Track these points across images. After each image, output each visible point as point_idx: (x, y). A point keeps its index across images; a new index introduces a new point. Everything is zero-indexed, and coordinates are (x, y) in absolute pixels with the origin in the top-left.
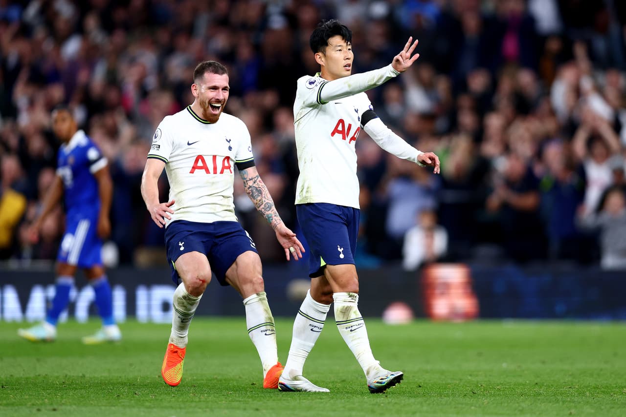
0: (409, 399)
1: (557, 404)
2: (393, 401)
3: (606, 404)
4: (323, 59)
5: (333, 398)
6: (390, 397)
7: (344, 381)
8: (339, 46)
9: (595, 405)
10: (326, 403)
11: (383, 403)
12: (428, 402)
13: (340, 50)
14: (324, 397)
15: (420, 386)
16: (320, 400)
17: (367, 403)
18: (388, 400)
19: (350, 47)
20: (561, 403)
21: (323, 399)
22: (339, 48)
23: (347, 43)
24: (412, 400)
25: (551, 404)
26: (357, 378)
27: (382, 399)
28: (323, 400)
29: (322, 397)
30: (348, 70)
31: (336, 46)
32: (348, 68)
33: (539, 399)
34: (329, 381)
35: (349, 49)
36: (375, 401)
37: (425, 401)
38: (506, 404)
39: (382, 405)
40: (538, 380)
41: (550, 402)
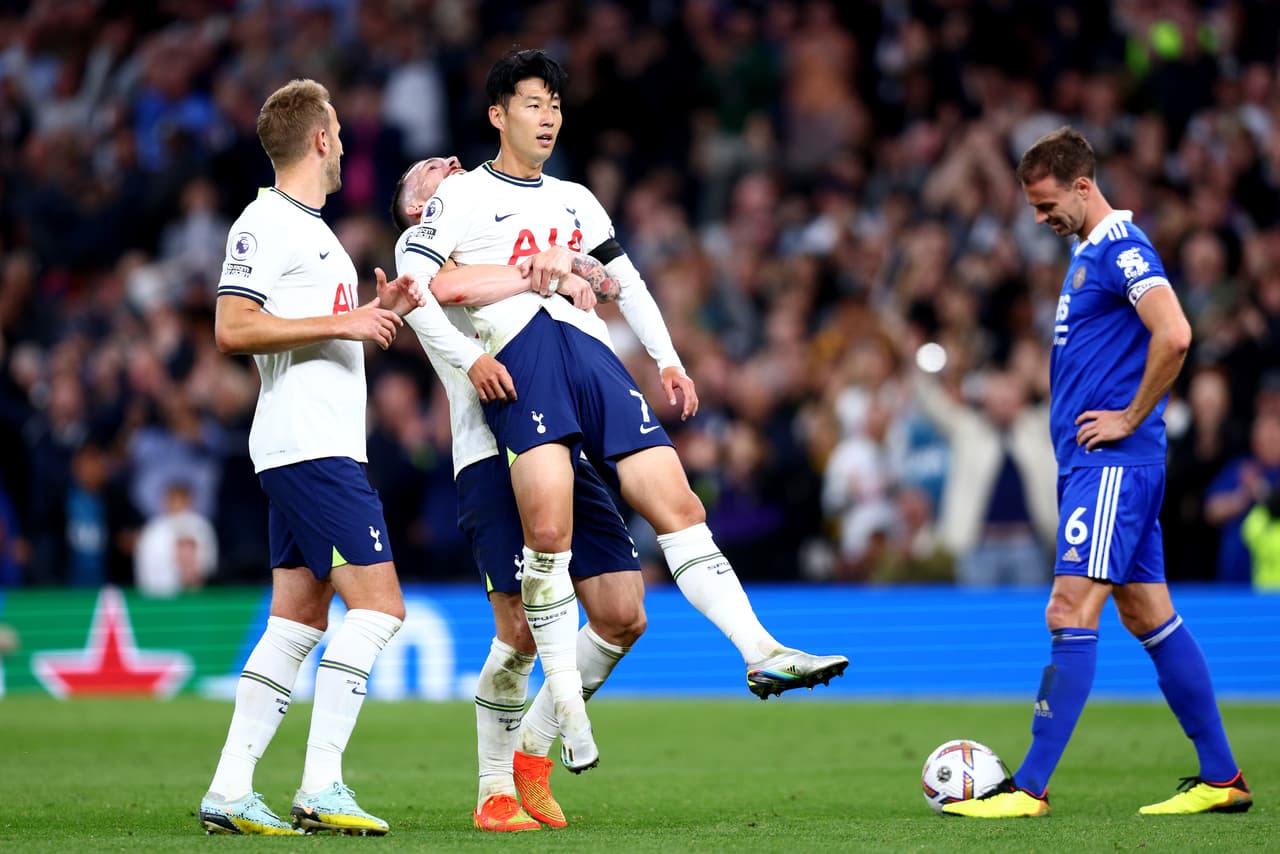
0: (172, 838)
1: (450, 846)
2: (143, 842)
3: (540, 844)
4: (503, 119)
5: (29, 838)
6: (137, 835)
7: (50, 805)
8: (535, 98)
9: (520, 846)
10: (18, 846)
11: (123, 847)
12: (208, 844)
13: (536, 106)
14: (13, 836)
15: (193, 815)
16: (5, 842)
17: (94, 846)
18: (134, 841)
19: (556, 103)
20: (456, 843)
21: (12, 839)
22: (535, 102)
23: (552, 95)
24: (179, 841)
25: (437, 846)
26: (75, 800)
27: (123, 838)
28: (11, 842)
29: (10, 836)
30: (545, 147)
31: (530, 97)
32: (545, 142)
33: (415, 837)
34: (22, 806)
35: (555, 107)
36: (110, 842)
37: (203, 843)
38: (354, 847)
39: (123, 849)
40: (412, 802)
41: (436, 842)
